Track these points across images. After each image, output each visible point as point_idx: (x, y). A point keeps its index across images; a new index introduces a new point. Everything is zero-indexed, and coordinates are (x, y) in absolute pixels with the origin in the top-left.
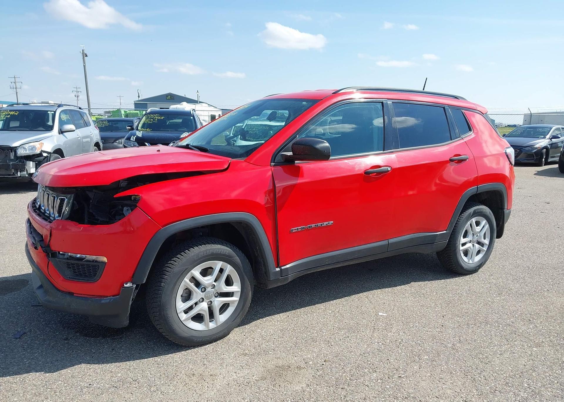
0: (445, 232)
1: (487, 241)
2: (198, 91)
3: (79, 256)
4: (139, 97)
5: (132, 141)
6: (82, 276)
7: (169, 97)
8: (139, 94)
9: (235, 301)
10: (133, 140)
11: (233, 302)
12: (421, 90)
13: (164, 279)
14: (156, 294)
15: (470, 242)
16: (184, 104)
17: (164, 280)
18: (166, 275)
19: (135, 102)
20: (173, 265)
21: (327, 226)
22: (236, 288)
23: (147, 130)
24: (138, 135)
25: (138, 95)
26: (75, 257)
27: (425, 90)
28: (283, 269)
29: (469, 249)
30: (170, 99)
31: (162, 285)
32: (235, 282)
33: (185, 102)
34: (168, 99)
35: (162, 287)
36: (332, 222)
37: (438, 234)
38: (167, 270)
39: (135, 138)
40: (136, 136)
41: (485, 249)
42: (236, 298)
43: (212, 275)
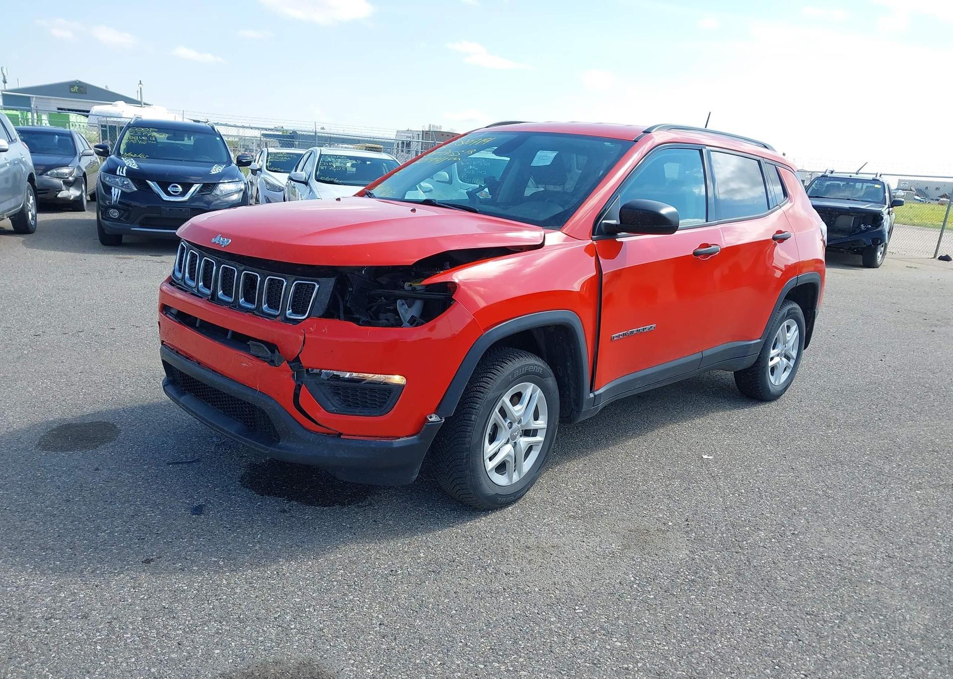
0: (759, 341)
1: (794, 354)
2: (140, 81)
3: (348, 375)
4: (5, 82)
5: (119, 175)
6: (359, 407)
7: (76, 88)
8: (4, 76)
9: (539, 442)
10: (121, 174)
11: (537, 443)
12: (703, 127)
13: (475, 409)
14: (463, 431)
15: (778, 356)
16: (121, 104)
17: (475, 411)
18: (478, 404)
19: (3, 92)
20: (486, 388)
21: (650, 331)
22: (542, 423)
23: (139, 157)
24: (130, 166)
25: (2, 79)
26: (343, 378)
27: (707, 127)
28: (597, 395)
29: (777, 364)
30: (77, 93)
31: (473, 419)
32: (542, 415)
33: (123, 102)
34: (74, 92)
35: (472, 421)
36: (654, 325)
37: (751, 344)
38: (477, 396)
39: (126, 170)
40: (125, 168)
41: (792, 363)
42: (540, 438)
43: (522, 404)
